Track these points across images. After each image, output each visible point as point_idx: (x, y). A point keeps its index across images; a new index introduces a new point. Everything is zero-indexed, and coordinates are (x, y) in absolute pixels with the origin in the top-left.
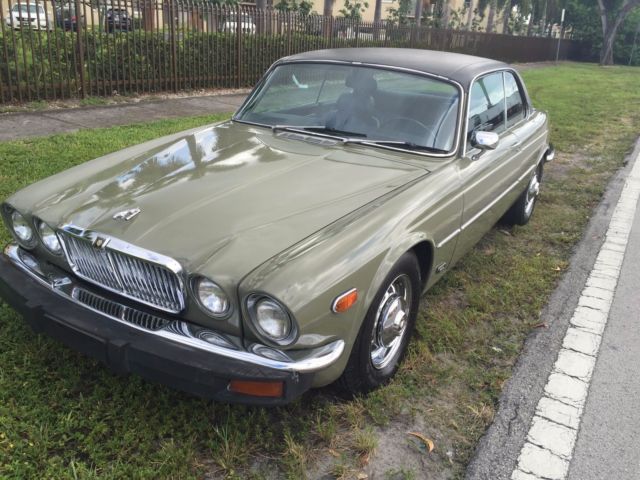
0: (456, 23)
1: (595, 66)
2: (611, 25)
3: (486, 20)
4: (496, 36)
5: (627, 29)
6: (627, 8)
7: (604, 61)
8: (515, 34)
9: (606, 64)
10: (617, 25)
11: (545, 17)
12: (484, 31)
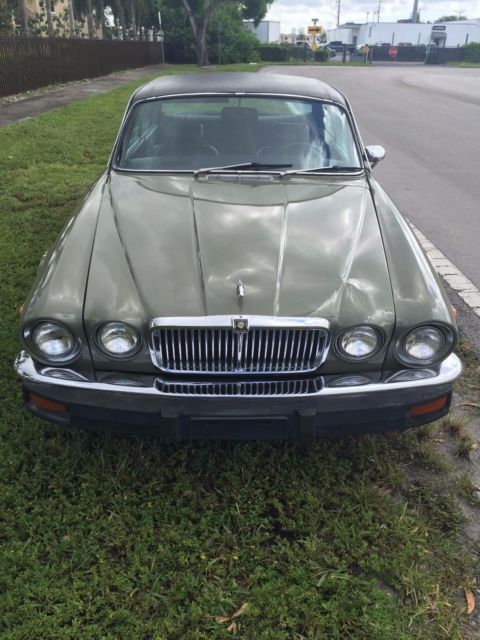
0: (61, 30)
1: (193, 67)
2: (200, 25)
3: (86, 24)
4: (98, 41)
5: (211, 29)
6: (210, 9)
7: (202, 61)
8: (114, 38)
9: (204, 65)
10: (206, 25)
11: (134, 20)
12: (86, 37)
